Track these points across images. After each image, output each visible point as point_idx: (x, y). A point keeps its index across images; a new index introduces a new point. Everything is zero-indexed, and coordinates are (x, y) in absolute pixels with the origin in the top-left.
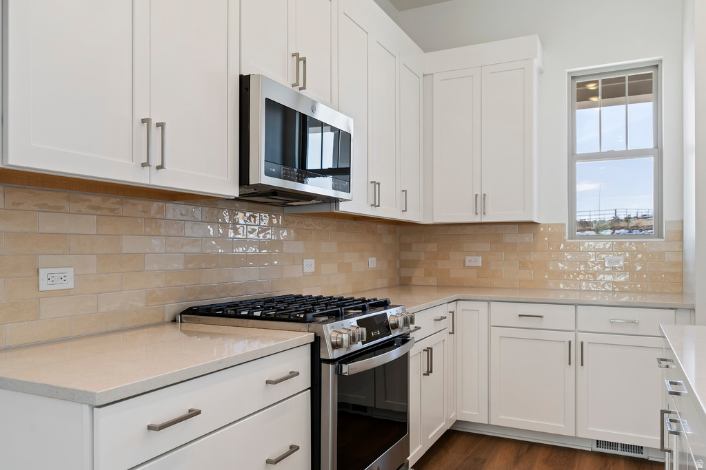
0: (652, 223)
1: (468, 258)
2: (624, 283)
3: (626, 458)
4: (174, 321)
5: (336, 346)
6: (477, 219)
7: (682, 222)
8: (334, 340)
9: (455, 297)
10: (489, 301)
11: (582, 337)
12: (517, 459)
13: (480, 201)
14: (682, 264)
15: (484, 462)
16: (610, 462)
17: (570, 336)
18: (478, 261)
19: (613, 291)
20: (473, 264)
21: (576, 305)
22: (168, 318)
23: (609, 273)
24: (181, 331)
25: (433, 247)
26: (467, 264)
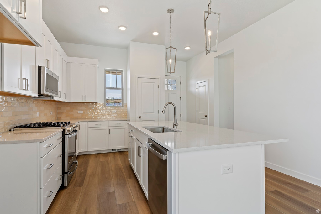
0: (121, 101)
1: (79, 111)
2: (116, 116)
3: (118, 152)
4: (10, 130)
5: (68, 131)
6: (83, 102)
7: (127, 103)
8: (68, 130)
9: (79, 121)
10: (88, 122)
11: (109, 128)
12: (96, 157)
13: (84, 97)
14: (127, 112)
15: (89, 159)
16: (115, 153)
17: (107, 128)
18: (82, 112)
19: (114, 118)
20: (81, 113)
21: (108, 121)
22: (8, 130)
23: (113, 114)
24: (13, 133)
25: (68, 108)
26: (79, 113)
